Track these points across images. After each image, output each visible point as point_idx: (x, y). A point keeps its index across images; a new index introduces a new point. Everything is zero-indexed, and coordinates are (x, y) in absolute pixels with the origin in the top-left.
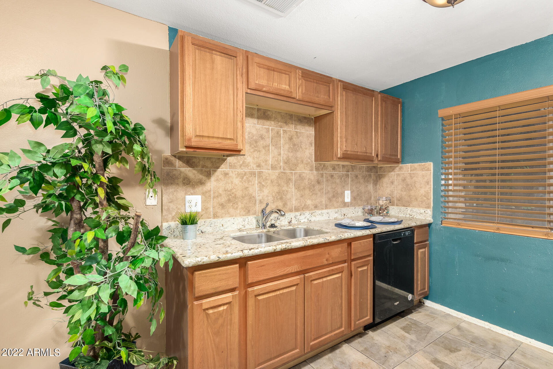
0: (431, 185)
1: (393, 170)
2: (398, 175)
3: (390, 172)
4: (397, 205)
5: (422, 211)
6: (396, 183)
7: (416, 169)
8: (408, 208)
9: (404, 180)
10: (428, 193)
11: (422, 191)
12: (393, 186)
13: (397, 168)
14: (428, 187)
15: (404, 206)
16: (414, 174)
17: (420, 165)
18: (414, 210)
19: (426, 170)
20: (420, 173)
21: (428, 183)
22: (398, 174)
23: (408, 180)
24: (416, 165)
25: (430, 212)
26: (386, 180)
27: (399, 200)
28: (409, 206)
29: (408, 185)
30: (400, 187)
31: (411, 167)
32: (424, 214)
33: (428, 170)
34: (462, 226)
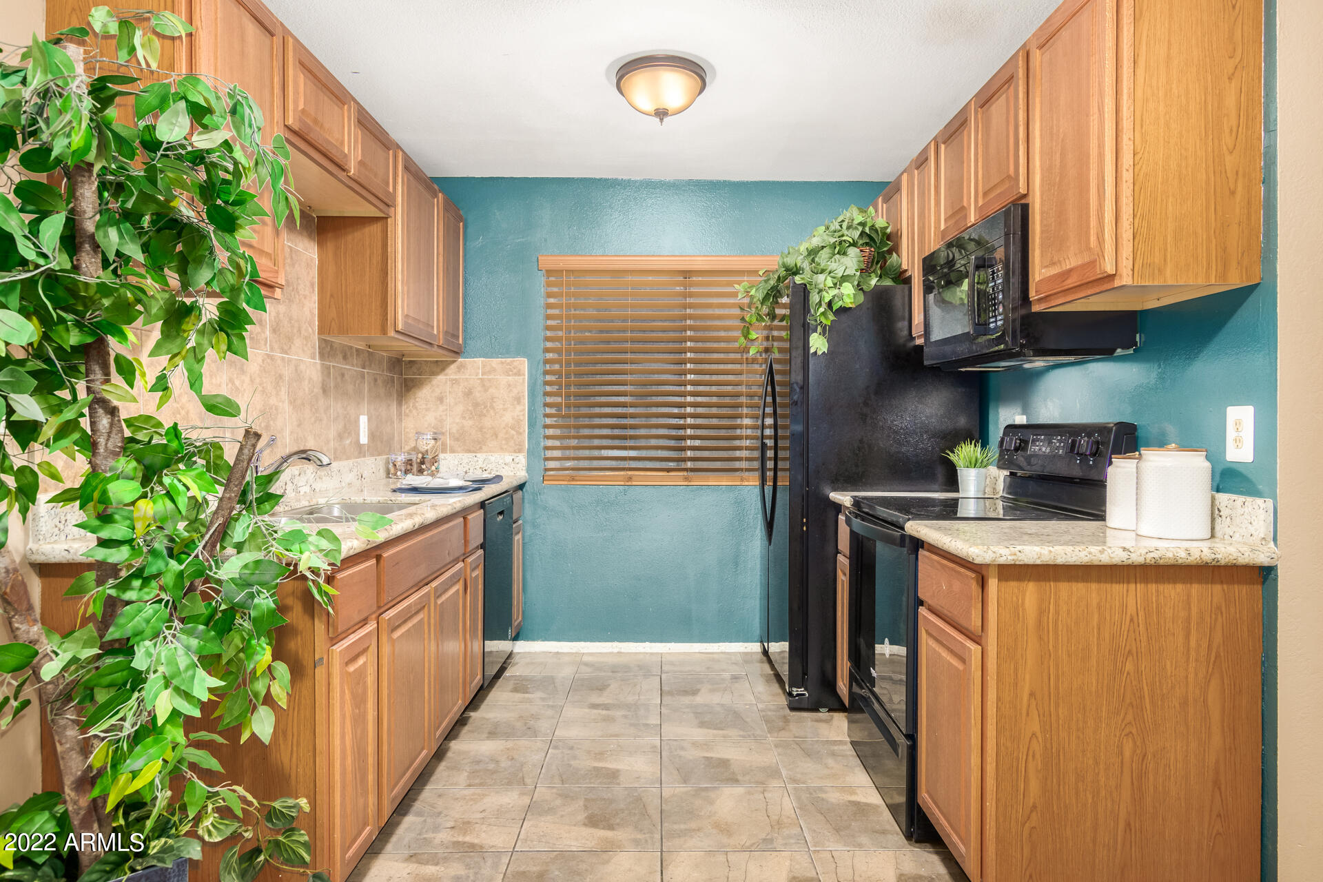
0: (524, 404)
1: (443, 369)
2: (455, 382)
3: (434, 374)
4: (453, 451)
5: (508, 458)
6: (449, 400)
7: (494, 370)
8: (478, 455)
9: (468, 393)
10: (518, 421)
11: (508, 418)
12: (441, 408)
13: (453, 367)
14: (519, 408)
15: (469, 451)
16: (489, 380)
17: (502, 363)
18: (493, 459)
19: (515, 374)
20: (504, 380)
21: (518, 400)
22: (456, 380)
23: (478, 395)
24: (495, 362)
25: (522, 459)
26: (425, 395)
27: (457, 439)
28: (480, 450)
29: (476, 405)
30: (460, 409)
31: (484, 366)
32: (513, 465)
33: (519, 374)
34: (577, 480)
